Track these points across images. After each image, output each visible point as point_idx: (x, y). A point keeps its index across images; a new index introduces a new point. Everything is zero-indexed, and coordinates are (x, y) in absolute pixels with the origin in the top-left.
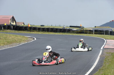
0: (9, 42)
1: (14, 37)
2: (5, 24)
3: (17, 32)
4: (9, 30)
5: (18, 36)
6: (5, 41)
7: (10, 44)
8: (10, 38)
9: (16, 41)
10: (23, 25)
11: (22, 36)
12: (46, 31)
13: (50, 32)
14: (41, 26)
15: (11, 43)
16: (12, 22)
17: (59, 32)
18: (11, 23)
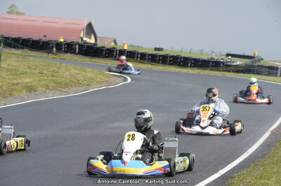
0: (60, 83)
1: (77, 72)
2: (62, 40)
3: (87, 60)
4: (69, 55)
5: (88, 70)
6: (53, 80)
7: (63, 90)
8: (67, 74)
9: (78, 83)
10: (113, 44)
11: (96, 71)
12: (159, 63)
13: (170, 64)
14: (156, 49)
15: (66, 85)
16: (86, 37)
17: (191, 66)
18: (85, 39)
